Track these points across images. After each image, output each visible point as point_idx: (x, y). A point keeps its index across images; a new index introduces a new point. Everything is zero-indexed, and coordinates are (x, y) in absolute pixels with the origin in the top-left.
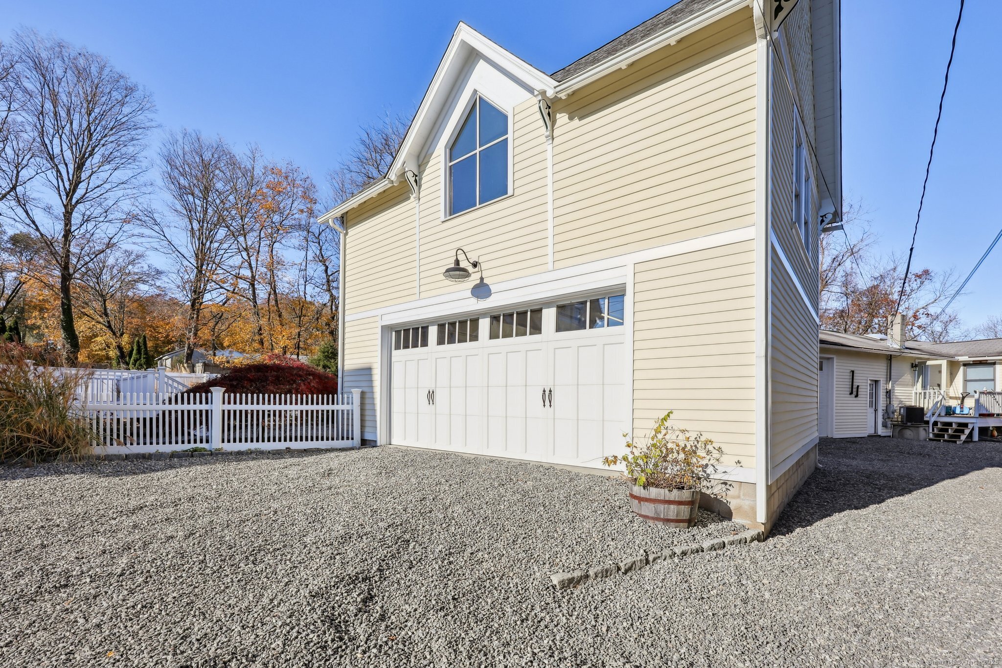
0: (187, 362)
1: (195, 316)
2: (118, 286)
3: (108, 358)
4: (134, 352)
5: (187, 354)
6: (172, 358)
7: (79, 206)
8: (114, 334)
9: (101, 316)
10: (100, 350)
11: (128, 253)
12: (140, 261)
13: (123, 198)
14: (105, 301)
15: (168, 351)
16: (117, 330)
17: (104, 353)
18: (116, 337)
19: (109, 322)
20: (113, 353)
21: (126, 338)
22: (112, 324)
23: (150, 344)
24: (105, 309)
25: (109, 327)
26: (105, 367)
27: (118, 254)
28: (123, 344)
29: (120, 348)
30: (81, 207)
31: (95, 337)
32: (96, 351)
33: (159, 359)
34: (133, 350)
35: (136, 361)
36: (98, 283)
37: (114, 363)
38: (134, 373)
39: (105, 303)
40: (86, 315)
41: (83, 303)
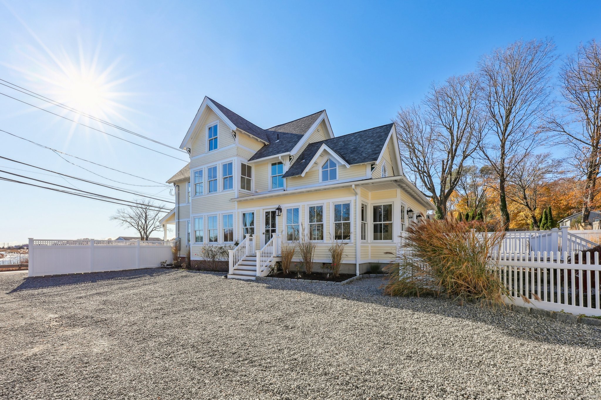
0: (584, 221)
1: (591, 185)
2: (532, 179)
3: (528, 224)
4: (543, 219)
5: (585, 215)
6: (571, 220)
7: (509, 137)
8: (530, 209)
9: (522, 200)
10: (522, 220)
11: (538, 157)
12: (546, 159)
13: (534, 120)
14: (524, 190)
15: (568, 215)
16: (532, 207)
17: (524, 222)
18: (531, 211)
19: (527, 203)
20: (530, 221)
21: (537, 211)
22: (529, 203)
23: (554, 213)
24: (525, 195)
25: (527, 205)
26: (525, 230)
27: (532, 159)
28: (536, 214)
29: (534, 217)
30: (510, 138)
31: (520, 213)
32: (520, 221)
33: (560, 222)
34: (542, 217)
35: (544, 225)
36: (520, 181)
37: (530, 227)
38: (543, 232)
39: (524, 192)
40: (514, 201)
41: (513, 194)
